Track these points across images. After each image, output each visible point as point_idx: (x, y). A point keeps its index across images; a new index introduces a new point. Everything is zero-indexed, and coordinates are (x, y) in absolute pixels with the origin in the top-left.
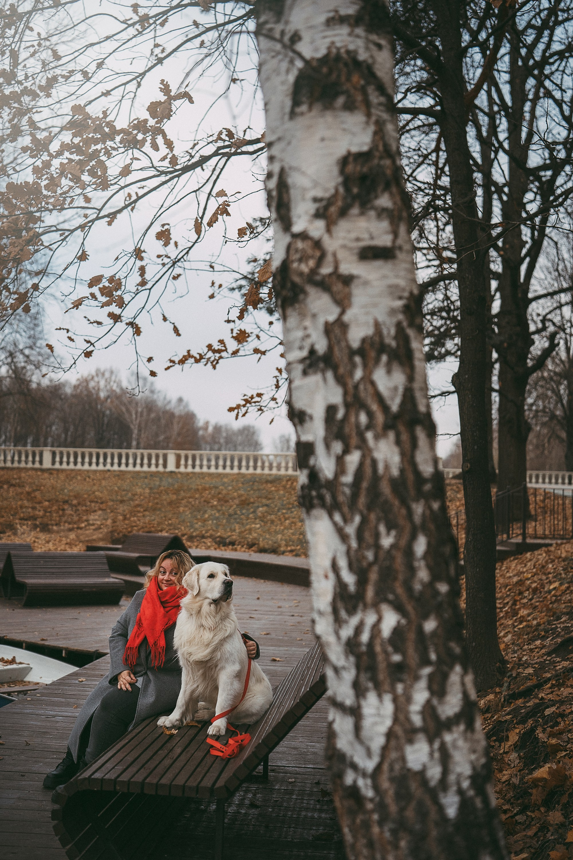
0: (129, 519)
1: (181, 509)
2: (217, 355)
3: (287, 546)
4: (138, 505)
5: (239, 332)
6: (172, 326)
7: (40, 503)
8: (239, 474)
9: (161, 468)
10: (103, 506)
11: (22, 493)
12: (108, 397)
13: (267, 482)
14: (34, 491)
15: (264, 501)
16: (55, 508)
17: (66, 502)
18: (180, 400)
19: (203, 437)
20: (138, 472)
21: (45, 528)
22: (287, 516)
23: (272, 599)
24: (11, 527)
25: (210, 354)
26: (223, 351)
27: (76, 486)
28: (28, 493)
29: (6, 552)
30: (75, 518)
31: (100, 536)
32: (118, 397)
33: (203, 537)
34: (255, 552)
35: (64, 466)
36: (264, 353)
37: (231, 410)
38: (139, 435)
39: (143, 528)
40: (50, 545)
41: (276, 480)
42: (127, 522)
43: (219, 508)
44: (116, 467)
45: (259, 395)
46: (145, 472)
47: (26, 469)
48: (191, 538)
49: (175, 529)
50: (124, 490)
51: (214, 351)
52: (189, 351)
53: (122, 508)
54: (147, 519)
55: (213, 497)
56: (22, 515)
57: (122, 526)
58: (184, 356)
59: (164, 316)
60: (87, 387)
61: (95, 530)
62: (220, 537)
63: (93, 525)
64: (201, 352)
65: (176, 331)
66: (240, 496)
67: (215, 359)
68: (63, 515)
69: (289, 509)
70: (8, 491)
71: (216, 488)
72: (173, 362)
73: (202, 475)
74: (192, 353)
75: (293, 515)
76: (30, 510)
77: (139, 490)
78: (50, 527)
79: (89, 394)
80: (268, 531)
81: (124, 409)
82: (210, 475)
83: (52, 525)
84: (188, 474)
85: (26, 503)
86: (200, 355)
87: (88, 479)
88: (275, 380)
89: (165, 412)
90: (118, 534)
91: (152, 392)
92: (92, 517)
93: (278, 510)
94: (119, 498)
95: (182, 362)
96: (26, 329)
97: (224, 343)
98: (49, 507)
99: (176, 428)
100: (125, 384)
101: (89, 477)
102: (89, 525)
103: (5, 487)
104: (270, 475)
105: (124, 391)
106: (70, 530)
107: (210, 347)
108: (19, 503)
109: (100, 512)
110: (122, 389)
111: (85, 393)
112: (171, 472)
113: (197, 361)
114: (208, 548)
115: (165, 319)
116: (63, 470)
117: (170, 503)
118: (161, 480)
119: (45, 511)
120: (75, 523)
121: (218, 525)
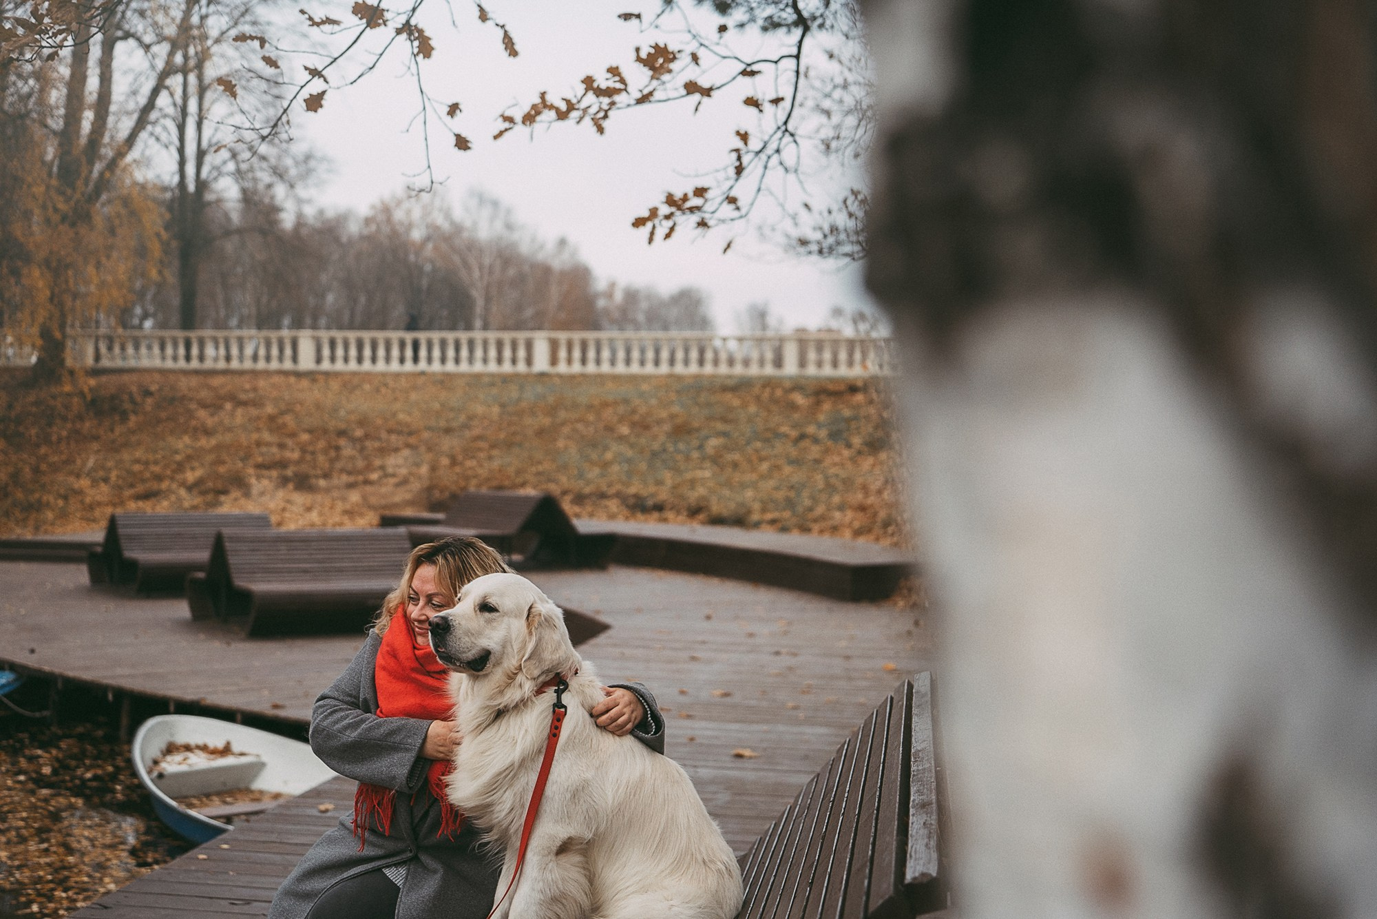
0: (461, 464)
1: (561, 444)
2: (605, 101)
3: (764, 510)
4: (479, 438)
5: (653, 51)
6: (501, 33)
7: (293, 435)
8: (671, 376)
9: (521, 367)
10: (412, 440)
11: (258, 418)
12: (428, 239)
13: (725, 389)
14: (282, 413)
15: (720, 426)
16: (321, 444)
17: (341, 433)
18: (562, 242)
19: (606, 312)
20: (478, 376)
21: (303, 483)
22: (763, 453)
23: (737, 618)
24: (239, 482)
25: (590, 98)
26: (618, 91)
27: (360, 403)
28: (272, 418)
29: (213, 531)
30: (360, 464)
31: (408, 496)
32: (448, 239)
33: (603, 496)
34: (703, 523)
35: (339, 366)
36: (707, 92)
37: (639, 223)
38: (487, 309)
39: (488, 479)
40: (314, 516)
41: (741, 386)
42: (458, 469)
43: (633, 440)
44: (436, 367)
45: (700, 192)
46: (492, 375)
47: (267, 373)
48: (579, 499)
49: (550, 480)
50: (452, 409)
51: (599, 92)
52: (543, 95)
53: (447, 443)
54: (496, 464)
55: (621, 419)
56: (260, 459)
57: (449, 478)
58: (534, 107)
59: (481, 9)
60: (389, 220)
61: (398, 485)
62: (636, 496)
63: (393, 475)
64: (570, 96)
65: (510, 46)
66: (672, 417)
67: (600, 109)
68: (338, 458)
69: (767, 440)
70: (232, 414)
71: (626, 401)
72: (510, 120)
73: (600, 379)
74: (550, 99)
75: (776, 451)
76: (274, 450)
77: (479, 409)
78: (313, 481)
79: (394, 234)
80: (728, 484)
81: (456, 259)
82: (616, 378)
83: (317, 477)
84: (572, 377)
85: (267, 436)
86: (568, 102)
87: (383, 390)
88: (734, 155)
89: (534, 266)
90: (441, 491)
91: (509, 227)
92: (392, 461)
93: (748, 443)
94: (442, 424)
95: (529, 119)
96: (260, 106)
97: (619, 74)
98: (311, 443)
99: (554, 293)
100: (458, 214)
101: (386, 385)
102: (386, 476)
103: (228, 406)
104: (730, 377)
105: (458, 229)
106: (351, 486)
107: (588, 82)
108: (255, 436)
109: (406, 452)
110: (453, 223)
111: (386, 230)
112: (542, 375)
113: (562, 116)
114: (612, 517)
115: (483, 16)
116: (337, 374)
117: (540, 433)
118: (522, 388)
119: (304, 451)
120: (360, 472)
121: (630, 474)
